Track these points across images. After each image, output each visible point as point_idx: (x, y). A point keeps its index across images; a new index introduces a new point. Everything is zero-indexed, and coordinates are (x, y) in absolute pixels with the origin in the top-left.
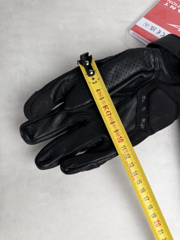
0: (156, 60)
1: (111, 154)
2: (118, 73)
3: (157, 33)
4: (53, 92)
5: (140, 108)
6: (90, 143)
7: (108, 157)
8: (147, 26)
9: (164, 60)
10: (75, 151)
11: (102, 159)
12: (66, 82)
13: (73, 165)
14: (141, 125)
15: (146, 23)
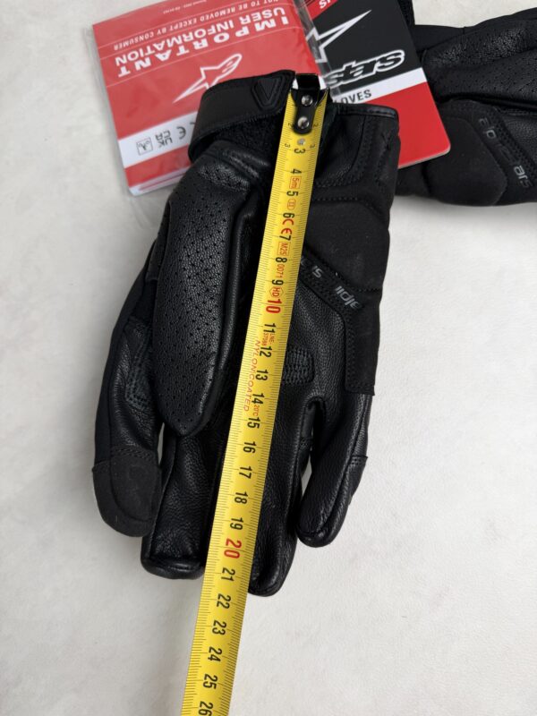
0: (236, 166)
1: (359, 413)
2: (202, 261)
3: (181, 138)
4: (123, 431)
5: (311, 277)
6: (301, 439)
7: (361, 422)
8: (148, 147)
9: (248, 148)
10: (293, 485)
11: (356, 439)
12: (127, 386)
13: (322, 512)
14: (346, 304)
15: (139, 145)
